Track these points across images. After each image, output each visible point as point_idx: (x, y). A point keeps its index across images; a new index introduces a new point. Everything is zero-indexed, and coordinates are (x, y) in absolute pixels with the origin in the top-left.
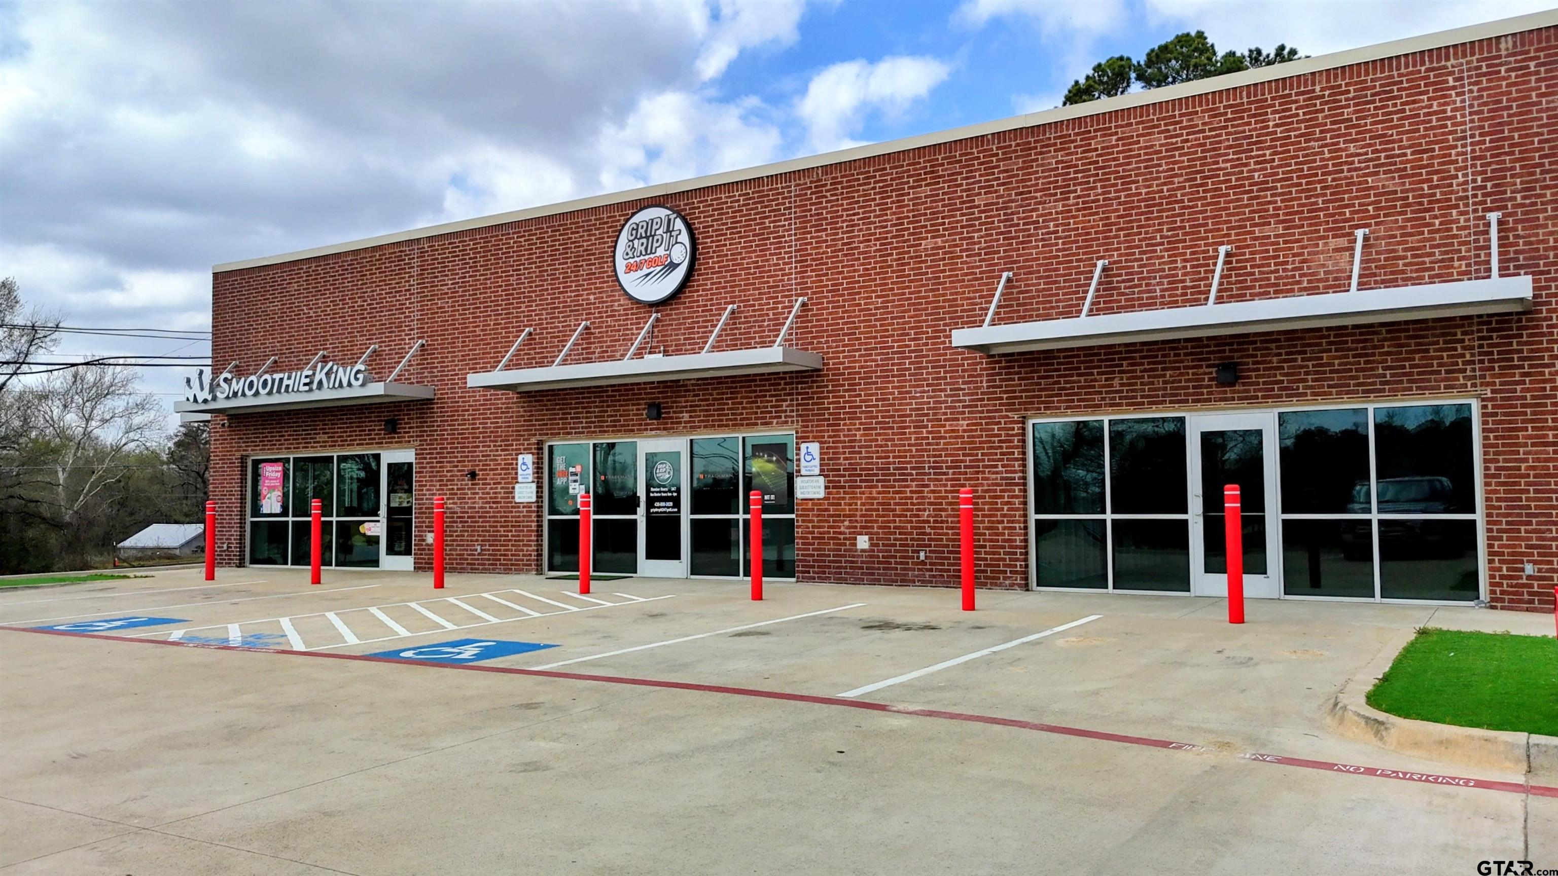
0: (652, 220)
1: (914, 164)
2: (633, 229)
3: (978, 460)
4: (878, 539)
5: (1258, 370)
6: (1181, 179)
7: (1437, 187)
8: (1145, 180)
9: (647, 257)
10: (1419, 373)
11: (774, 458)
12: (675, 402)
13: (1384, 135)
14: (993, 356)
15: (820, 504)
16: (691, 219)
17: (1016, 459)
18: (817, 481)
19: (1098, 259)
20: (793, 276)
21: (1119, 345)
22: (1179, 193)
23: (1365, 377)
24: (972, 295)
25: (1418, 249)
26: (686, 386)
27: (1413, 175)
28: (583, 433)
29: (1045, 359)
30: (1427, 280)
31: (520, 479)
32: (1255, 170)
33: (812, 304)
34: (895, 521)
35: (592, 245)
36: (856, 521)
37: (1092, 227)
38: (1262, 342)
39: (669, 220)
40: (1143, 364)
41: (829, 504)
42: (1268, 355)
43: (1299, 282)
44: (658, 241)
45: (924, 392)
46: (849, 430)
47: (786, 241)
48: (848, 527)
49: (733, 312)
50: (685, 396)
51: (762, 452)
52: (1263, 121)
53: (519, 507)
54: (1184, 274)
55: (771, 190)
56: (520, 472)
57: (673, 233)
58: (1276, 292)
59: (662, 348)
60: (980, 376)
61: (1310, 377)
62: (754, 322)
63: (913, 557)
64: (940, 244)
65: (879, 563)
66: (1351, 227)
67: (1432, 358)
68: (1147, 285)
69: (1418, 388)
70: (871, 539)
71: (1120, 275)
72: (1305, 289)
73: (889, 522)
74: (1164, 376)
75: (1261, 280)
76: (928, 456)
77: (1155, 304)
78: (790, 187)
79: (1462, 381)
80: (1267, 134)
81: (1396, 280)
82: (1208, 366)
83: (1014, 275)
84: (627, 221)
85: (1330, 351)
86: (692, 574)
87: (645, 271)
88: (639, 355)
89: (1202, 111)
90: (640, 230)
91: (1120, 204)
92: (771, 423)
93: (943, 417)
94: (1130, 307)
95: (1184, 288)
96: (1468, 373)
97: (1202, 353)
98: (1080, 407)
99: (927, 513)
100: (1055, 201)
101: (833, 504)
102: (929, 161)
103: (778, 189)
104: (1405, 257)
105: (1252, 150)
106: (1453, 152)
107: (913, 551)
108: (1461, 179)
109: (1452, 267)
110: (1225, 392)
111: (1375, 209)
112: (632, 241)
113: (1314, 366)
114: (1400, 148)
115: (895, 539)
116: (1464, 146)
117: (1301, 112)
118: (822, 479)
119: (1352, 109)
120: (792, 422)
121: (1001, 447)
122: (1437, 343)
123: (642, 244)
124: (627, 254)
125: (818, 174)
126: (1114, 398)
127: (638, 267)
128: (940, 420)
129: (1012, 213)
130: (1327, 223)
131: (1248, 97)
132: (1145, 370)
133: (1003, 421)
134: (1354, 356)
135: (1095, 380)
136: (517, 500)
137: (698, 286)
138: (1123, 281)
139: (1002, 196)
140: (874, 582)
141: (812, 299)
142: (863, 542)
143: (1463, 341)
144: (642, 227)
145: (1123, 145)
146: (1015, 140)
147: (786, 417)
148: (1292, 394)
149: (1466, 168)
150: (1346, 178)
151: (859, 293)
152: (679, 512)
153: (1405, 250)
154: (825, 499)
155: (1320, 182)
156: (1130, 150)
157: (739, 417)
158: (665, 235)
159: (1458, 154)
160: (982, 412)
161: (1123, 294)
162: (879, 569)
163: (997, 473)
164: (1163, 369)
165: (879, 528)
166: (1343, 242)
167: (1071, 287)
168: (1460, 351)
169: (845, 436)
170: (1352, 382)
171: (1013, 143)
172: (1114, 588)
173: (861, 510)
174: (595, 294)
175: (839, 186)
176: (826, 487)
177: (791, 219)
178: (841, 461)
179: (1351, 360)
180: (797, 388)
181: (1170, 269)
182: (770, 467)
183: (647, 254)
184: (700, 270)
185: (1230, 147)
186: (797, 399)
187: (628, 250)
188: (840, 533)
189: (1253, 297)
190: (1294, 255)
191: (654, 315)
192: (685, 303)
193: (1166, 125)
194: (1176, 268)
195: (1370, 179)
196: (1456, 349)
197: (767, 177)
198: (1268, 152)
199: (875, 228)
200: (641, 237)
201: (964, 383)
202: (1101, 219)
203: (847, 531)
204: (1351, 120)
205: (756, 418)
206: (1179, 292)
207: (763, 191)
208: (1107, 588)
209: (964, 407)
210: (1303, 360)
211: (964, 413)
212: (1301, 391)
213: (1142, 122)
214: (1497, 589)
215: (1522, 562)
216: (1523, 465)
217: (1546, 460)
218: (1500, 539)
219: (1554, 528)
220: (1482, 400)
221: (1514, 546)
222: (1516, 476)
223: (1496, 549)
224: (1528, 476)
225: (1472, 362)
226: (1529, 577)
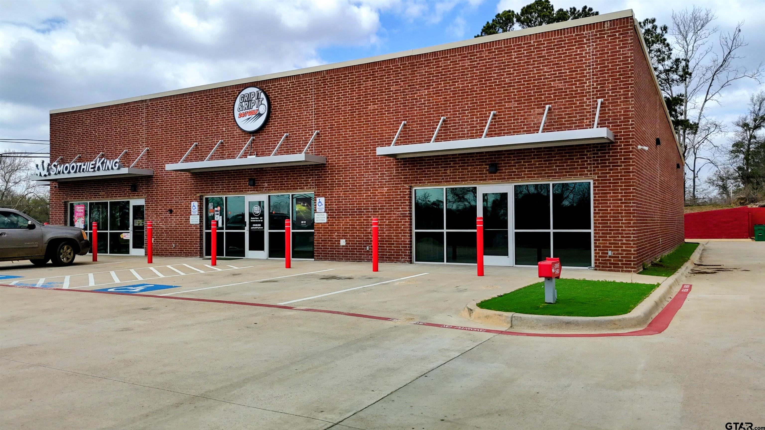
0: (251, 93)
1: (366, 71)
2: (242, 97)
3: (391, 206)
4: (349, 241)
5: (506, 166)
6: (476, 81)
7: (578, 87)
8: (461, 81)
9: (248, 111)
10: (570, 169)
11: (306, 204)
12: (261, 178)
13: (558, 64)
14: (398, 159)
15: (325, 225)
16: (268, 93)
17: (407, 205)
18: (324, 215)
19: (442, 116)
20: (313, 121)
21: (450, 155)
22: (475, 87)
23: (548, 170)
24: (389, 131)
25: (571, 114)
26: (266, 170)
27: (569, 82)
28: (220, 192)
29: (419, 160)
30: (574, 128)
31: (192, 213)
32: (506, 78)
33: (321, 134)
34: (356, 233)
35: (224, 104)
36: (340, 233)
37: (440, 102)
38: (507, 154)
39: (258, 94)
40: (459, 163)
41: (329, 225)
42: (510, 160)
43: (523, 128)
44: (253, 103)
45: (370, 175)
46: (337, 192)
47: (310, 105)
48: (337, 236)
49: (287, 137)
50: (266, 175)
51: (301, 202)
52: (510, 56)
53: (192, 226)
54: (477, 124)
55: (303, 81)
56: (192, 210)
57: (260, 100)
58: (513, 132)
59: (255, 153)
60: (392, 168)
61: (526, 170)
62: (296, 141)
63: (364, 249)
64: (376, 108)
65: (350, 251)
66: (544, 104)
67: (575, 162)
68: (462, 128)
69: (569, 175)
70: (346, 241)
71: (451, 124)
72: (525, 131)
73: (354, 233)
74: (468, 169)
75: (508, 127)
76: (371, 204)
77: (464, 137)
78: (312, 79)
79: (586, 172)
80: (512, 62)
81: (561, 128)
82: (486, 165)
83: (407, 122)
84: (239, 93)
85: (535, 158)
86: (269, 257)
87: (248, 117)
88: (245, 156)
89: (486, 51)
90: (245, 98)
91: (451, 91)
92: (304, 188)
93: (377, 186)
94: (454, 138)
95: (476, 130)
96: (589, 169)
97: (483, 159)
98: (433, 182)
99: (370, 229)
100: (425, 89)
101: (330, 225)
102: (372, 70)
103: (306, 80)
104: (565, 118)
105: (505, 69)
106: (585, 72)
107: (364, 246)
108: (588, 84)
109: (583, 122)
110: (492, 176)
111: (554, 96)
112: (242, 103)
113: (528, 165)
114: (564, 69)
115: (356, 241)
116: (589, 69)
117: (525, 52)
118: (325, 214)
119: (545, 52)
120: (313, 188)
121: (401, 200)
122: (577, 155)
123: (246, 104)
124: (240, 109)
125: (324, 74)
126: (447, 179)
127: (244, 115)
128: (376, 187)
129: (406, 95)
130: (535, 102)
131: (504, 45)
132: (460, 166)
133: (402, 188)
134: (544, 161)
135: (440, 171)
136: (191, 223)
137: (271, 124)
138: (452, 126)
139: (402, 87)
140: (347, 260)
141: (322, 131)
142: (343, 242)
143: (587, 155)
144: (246, 96)
145: (453, 65)
146: (408, 61)
147: (310, 185)
148: (519, 177)
149: (590, 79)
150: (543, 82)
151: (342, 129)
152: (264, 229)
153: (565, 114)
154: (327, 223)
155: (532, 83)
156: (456, 67)
157: (290, 185)
158: (256, 100)
159: (587, 73)
160: (393, 184)
161: (452, 132)
162: (349, 254)
163: (399, 211)
164: (467, 166)
165: (350, 236)
166: (541, 110)
167: (430, 128)
168: (586, 159)
169: (335, 194)
170: (543, 172)
171: (407, 63)
172: (447, 262)
173: (342, 228)
174: (225, 127)
175: (333, 80)
176: (328, 218)
177: (312, 94)
178: (334, 206)
179: (543, 162)
180: (315, 173)
181: (471, 121)
182: (304, 208)
183: (248, 109)
184: (272, 117)
185: (496, 67)
186: (315, 178)
187: (240, 107)
188: (334, 238)
189: (505, 134)
190: (521, 116)
191: (252, 137)
192: (266, 132)
193: (470, 56)
194: (473, 121)
195: (552, 83)
196: (584, 158)
197: (302, 74)
198: (512, 70)
199: (349, 99)
200: (246, 101)
201: (386, 171)
202: (443, 98)
203: (336, 237)
204: (545, 56)
205: (297, 186)
206: (474, 132)
207: (300, 81)
208: (444, 262)
209: (386, 182)
210: (524, 162)
211: (386, 184)
212: (523, 176)
213: (461, 55)
214: (598, 262)
215: (607, 250)
216: (609, 209)
217: (618, 207)
218: (599, 240)
219: (620, 236)
220: (594, 180)
221: (605, 243)
222: (606, 213)
223: (597, 245)
224: (611, 213)
225: (590, 164)
226: (610, 257)
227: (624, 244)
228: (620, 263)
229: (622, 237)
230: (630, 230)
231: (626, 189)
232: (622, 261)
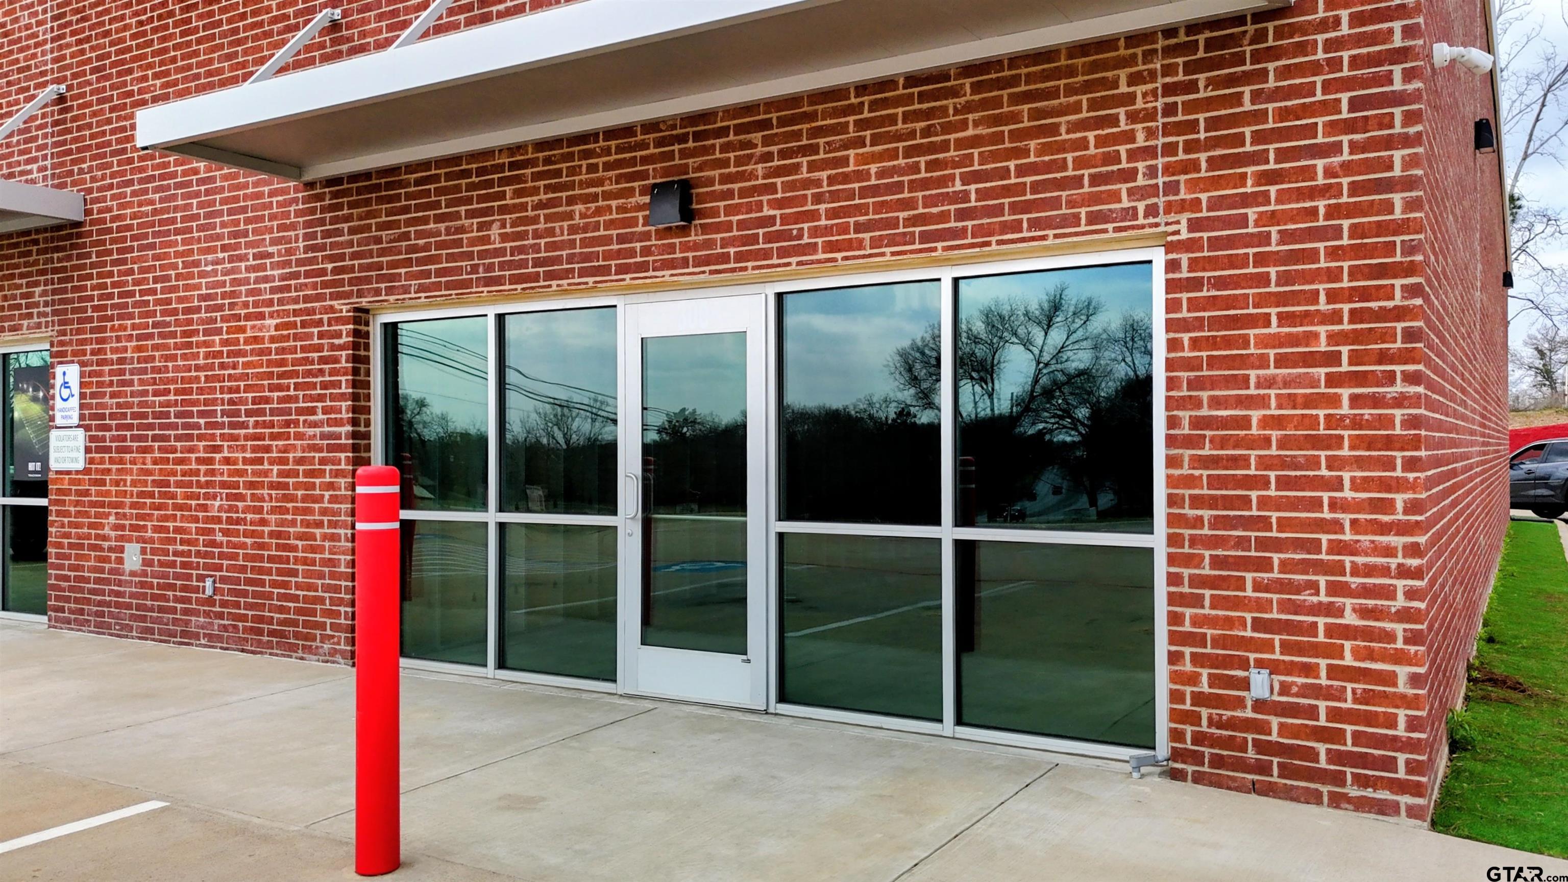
3: (289, 399)
4: (153, 552)
5: (730, 194)
10: (1036, 188)
11: (39, 394)
14: (313, 185)
15: (80, 482)
18: (76, 438)
20: (48, 44)
23: (927, 202)
33: (71, 98)
34: (175, 518)
36: (125, 516)
40: (537, 191)
41: (91, 482)
42: (749, 159)
45: (218, 262)
48: (115, 528)
51: (27, 382)
60: (294, 226)
61: (822, 207)
63: (197, 590)
65: (152, 597)
67: (1064, 147)
69: (1033, 224)
70: (143, 552)
73: (167, 519)
76: (222, 391)
79: (1126, 203)
82: (644, 191)
83: (343, 13)
85: (862, 143)
92: (21, 327)
93: (243, 312)
96: (1141, 181)
99: (217, 503)
101: (95, 483)
107: (198, 578)
110: (673, 248)
113: (831, 180)
115: (175, 554)
118: (81, 434)
120: (47, 325)
122: (1076, 108)
126: (492, 268)
128: (239, 318)
134: (907, 153)
135: (463, 229)
140: (149, 633)
141: (72, 87)
142: (133, 557)
143: (1130, 99)
147: (38, 315)
148: (792, 248)
154: (85, 471)
160: (296, 301)
162: (152, 610)
164: (570, 200)
165: (154, 530)
168: (1123, 126)
169: (112, 351)
170: (902, 215)
172: (496, 666)
173: (132, 495)
176: (87, 450)
179: (902, 162)
180: (51, 261)
182: (36, 410)
186: (53, 282)
188: (105, 538)
196: (1115, 122)
201: (272, 242)
203: (113, 534)
205: (3, 320)
208: (486, 665)
209: (272, 290)
210: (811, 166)
211: (271, 303)
214: (1189, 729)
215: (1244, 664)
216: (1256, 415)
217: (1310, 402)
218: (1198, 601)
219: (1322, 580)
220: (1170, 248)
221: (1229, 622)
222: (1238, 443)
223: (1187, 627)
224: (1266, 442)
225: (1150, 152)
226: (1260, 705)
227: (1348, 632)
228: (1322, 748)
229: (1335, 589)
230: (1389, 551)
231: (1365, 294)
232: (1336, 736)
